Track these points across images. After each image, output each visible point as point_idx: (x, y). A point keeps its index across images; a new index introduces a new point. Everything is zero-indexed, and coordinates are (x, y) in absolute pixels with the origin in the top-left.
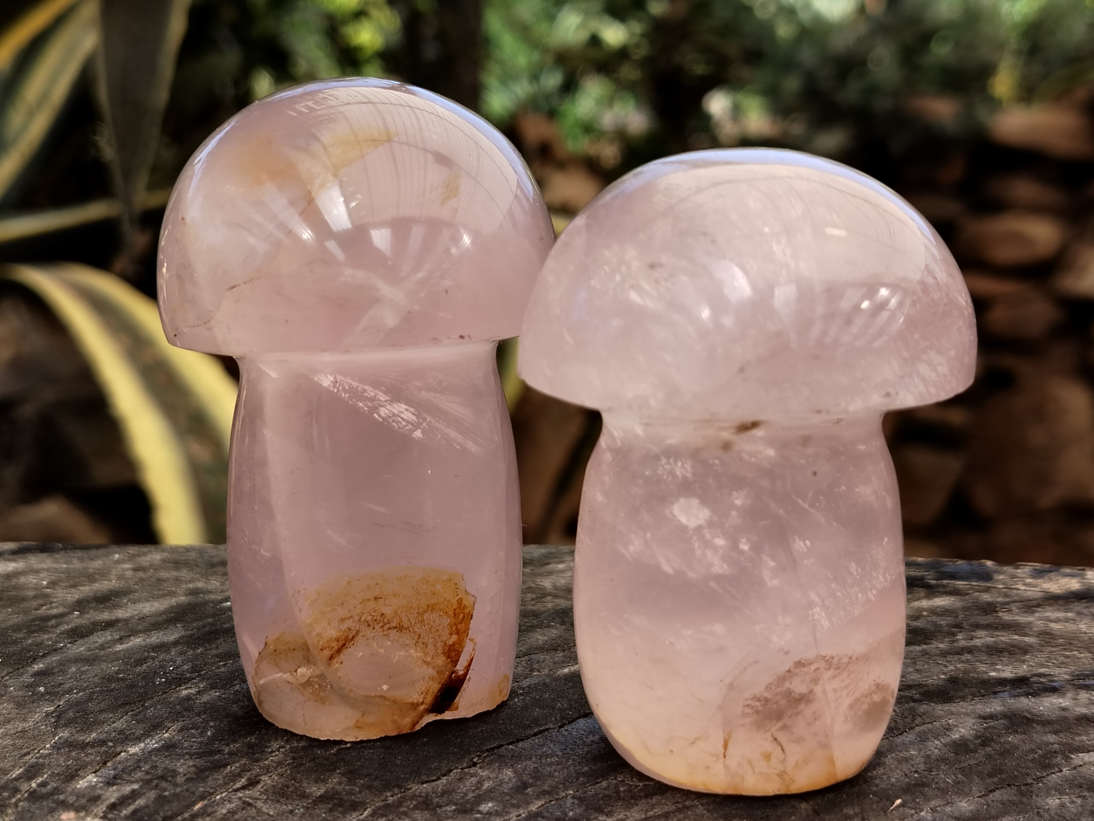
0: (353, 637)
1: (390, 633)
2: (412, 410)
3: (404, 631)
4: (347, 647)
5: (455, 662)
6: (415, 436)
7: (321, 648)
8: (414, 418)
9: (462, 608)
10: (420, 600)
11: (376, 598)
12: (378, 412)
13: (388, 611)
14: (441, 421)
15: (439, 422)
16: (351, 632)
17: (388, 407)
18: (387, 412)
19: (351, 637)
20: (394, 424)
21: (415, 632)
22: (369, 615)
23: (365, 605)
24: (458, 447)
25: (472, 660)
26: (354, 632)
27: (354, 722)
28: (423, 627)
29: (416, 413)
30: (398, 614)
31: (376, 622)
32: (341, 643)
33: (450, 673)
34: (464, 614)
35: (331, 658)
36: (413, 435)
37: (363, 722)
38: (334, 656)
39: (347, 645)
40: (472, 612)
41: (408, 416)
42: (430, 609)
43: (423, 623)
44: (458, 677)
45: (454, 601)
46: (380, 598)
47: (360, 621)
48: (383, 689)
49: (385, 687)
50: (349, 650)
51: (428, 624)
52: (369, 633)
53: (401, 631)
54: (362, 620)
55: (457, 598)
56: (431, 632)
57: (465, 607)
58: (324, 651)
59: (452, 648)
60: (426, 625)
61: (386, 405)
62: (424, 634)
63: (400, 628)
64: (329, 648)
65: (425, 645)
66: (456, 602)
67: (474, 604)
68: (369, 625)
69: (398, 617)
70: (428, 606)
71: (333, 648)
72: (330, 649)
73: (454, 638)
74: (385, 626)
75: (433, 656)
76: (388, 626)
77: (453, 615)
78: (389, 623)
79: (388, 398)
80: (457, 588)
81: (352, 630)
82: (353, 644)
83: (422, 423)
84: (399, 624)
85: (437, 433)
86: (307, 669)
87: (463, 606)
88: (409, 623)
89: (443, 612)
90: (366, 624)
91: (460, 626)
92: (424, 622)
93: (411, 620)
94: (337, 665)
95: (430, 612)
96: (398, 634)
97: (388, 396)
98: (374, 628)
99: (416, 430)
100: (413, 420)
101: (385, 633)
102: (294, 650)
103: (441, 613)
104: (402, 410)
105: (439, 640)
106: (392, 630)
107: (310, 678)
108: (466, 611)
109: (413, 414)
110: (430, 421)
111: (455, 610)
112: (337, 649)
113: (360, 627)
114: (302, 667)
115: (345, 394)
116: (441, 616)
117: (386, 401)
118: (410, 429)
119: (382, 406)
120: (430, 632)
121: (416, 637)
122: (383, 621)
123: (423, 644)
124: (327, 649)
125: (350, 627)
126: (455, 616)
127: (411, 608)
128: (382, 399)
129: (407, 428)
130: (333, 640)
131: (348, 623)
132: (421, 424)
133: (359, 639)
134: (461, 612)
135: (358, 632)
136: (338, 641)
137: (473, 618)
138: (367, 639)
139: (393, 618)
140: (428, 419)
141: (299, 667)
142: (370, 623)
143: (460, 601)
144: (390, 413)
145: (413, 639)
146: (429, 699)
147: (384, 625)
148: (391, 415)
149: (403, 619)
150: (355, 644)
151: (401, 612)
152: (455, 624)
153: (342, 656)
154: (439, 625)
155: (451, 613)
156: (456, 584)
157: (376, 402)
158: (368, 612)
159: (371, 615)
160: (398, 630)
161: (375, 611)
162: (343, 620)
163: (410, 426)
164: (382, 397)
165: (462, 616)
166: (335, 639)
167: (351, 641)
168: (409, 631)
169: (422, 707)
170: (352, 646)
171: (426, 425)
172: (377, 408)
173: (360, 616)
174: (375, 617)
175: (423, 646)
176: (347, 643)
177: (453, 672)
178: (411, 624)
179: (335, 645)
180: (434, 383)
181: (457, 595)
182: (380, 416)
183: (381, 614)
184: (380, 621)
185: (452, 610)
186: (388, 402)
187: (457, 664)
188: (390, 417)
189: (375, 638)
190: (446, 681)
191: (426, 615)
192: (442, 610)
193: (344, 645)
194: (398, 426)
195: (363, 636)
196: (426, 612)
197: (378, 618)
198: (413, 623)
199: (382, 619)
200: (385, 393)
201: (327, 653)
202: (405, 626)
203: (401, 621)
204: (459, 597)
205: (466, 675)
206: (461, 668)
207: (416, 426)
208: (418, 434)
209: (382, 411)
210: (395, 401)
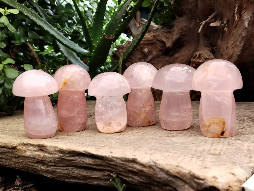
5: (223, 129)
13: (215, 122)
20: (217, 100)
23: (212, 121)
24: (224, 103)
25: (226, 129)
35: (208, 127)
41: (219, 99)
45: (223, 121)
46: (214, 120)
49: (215, 131)
52: (213, 124)
56: (220, 125)
63: (216, 124)
67: (226, 122)
73: (223, 126)
75: (221, 128)
85: (222, 101)
102: (204, 126)
114: (205, 128)
115: (211, 96)
116: (221, 123)
121: (218, 125)
127: (218, 122)
137: (226, 124)
143: (224, 122)
146: (220, 133)
153: (210, 127)
156: (223, 119)
162: (210, 122)
164: (216, 96)
165: (224, 124)
175: (219, 127)
176: (210, 125)
190: (222, 131)
201: (208, 126)
205: (225, 131)
206: (224, 130)
207: (219, 100)
208: (219, 101)
209: (215, 98)
210: (217, 97)
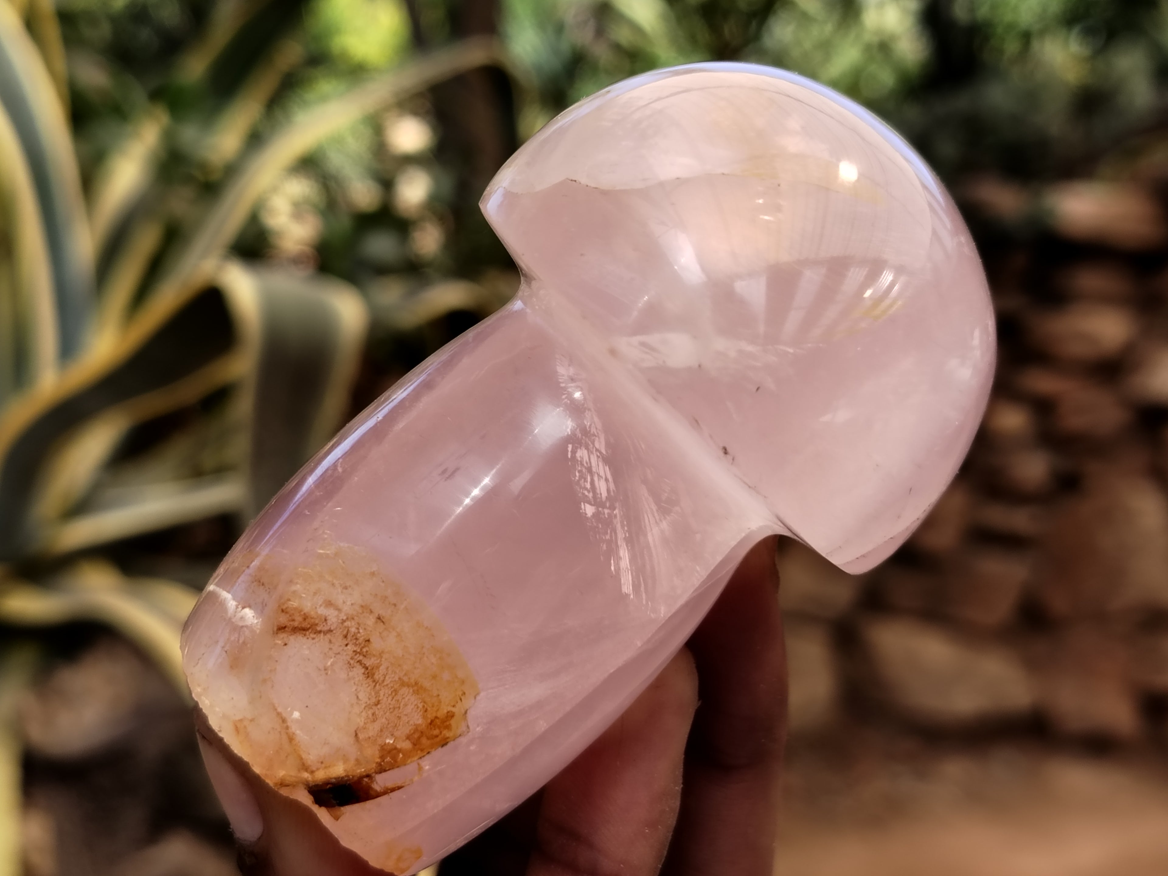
0: (320, 632)
1: (356, 667)
2: (612, 486)
3: (370, 680)
4: (305, 635)
5: (381, 770)
6: (583, 507)
7: (284, 607)
8: (604, 494)
9: (445, 724)
10: (415, 668)
11: (379, 618)
12: (577, 448)
13: (377, 644)
14: (626, 528)
15: (623, 526)
16: (324, 624)
17: (592, 456)
18: (586, 458)
19: (319, 629)
20: (577, 474)
21: (377, 693)
22: (356, 626)
23: (363, 612)
24: (613, 568)
25: (399, 788)
26: (326, 628)
27: (237, 718)
28: (390, 698)
29: (612, 494)
30: (381, 657)
31: (355, 641)
32: (305, 625)
33: (364, 774)
34: (441, 732)
35: (282, 629)
36: (582, 504)
37: (245, 727)
38: (287, 629)
39: (307, 633)
40: (450, 741)
41: (602, 488)
42: (416, 688)
43: (393, 694)
44: (369, 788)
45: (444, 710)
46: (383, 622)
47: (342, 623)
48: (292, 714)
49: (296, 715)
50: (304, 640)
51: (398, 701)
52: (339, 641)
53: (368, 677)
54: (346, 624)
55: (450, 709)
56: (391, 712)
57: (448, 727)
58: (283, 614)
59: (394, 751)
60: (395, 698)
61: (592, 453)
62: (384, 706)
63: (369, 673)
64: (290, 616)
65: (374, 718)
66: (445, 711)
67: (460, 735)
68: (346, 637)
69: (378, 661)
70: (416, 684)
71: (293, 620)
72: (290, 618)
73: (406, 745)
74: (358, 655)
75: (369, 738)
76: (361, 658)
77: (429, 721)
78: (365, 656)
79: (604, 452)
80: (461, 699)
81: (327, 624)
82: (313, 639)
83: (606, 508)
84: (373, 669)
85: (609, 531)
86: (253, 617)
87: (448, 723)
88: (382, 679)
89: (424, 706)
90: (345, 632)
91: (424, 740)
92: (396, 695)
93: (387, 678)
94: (280, 642)
95: (411, 691)
96: (362, 677)
97: (606, 451)
98: (347, 645)
99: (591, 504)
100: (601, 494)
101: (352, 662)
102: (263, 584)
103: (421, 705)
104: (602, 473)
105: (391, 729)
106: (360, 667)
107: (247, 626)
108: (446, 733)
109: (608, 491)
110: (616, 516)
111: (436, 717)
112: (296, 625)
113: (336, 628)
114: (252, 609)
115: (566, 398)
116: (418, 708)
117: (597, 450)
118: (586, 496)
119: (587, 448)
120: (391, 710)
121: (374, 700)
122: (363, 647)
123: (373, 714)
124: (288, 616)
125: (328, 618)
126: (431, 724)
127: (399, 666)
128: (597, 445)
129: (586, 493)
130: (302, 613)
131: (332, 615)
132: (604, 507)
133: (322, 640)
134: (439, 728)
135: (330, 631)
136: (305, 619)
137: (445, 748)
138: (330, 649)
139: (374, 656)
140: (616, 512)
141: (250, 607)
142: (349, 637)
143: (450, 715)
144: (587, 463)
145: (369, 699)
146: (321, 775)
147: (359, 652)
148: (585, 465)
149: (381, 668)
150: (316, 640)
151: (386, 659)
152: (422, 732)
153: (292, 638)
154: (406, 715)
155: (430, 716)
156: (464, 693)
157: (587, 440)
158: (358, 624)
159: (358, 629)
160: (366, 673)
161: (365, 629)
162: (329, 604)
163: (591, 495)
164: (600, 444)
165: (436, 732)
166: (305, 614)
167: (315, 633)
168: (375, 686)
169: (306, 775)
170: (310, 639)
171: (608, 513)
172: (580, 444)
173: (347, 619)
174: (359, 635)
175: (370, 716)
176: (310, 631)
177: (368, 776)
178: (383, 681)
179: (298, 621)
180: (666, 495)
181: (454, 706)
182: (574, 452)
183: (367, 639)
184: (360, 644)
185: (434, 715)
186: (599, 454)
187: (380, 773)
188: (582, 465)
189: (338, 656)
190: (353, 777)
191: (405, 690)
192: (425, 702)
193: (304, 629)
194: (579, 481)
195: (330, 642)
196: (408, 686)
197: (361, 640)
198: (385, 683)
199: (362, 645)
200: (608, 445)
201: (283, 619)
202: (376, 677)
203: (378, 667)
204: (453, 709)
205: (378, 795)
206: (380, 782)
207: (597, 502)
208: (589, 510)
209: (582, 453)
210: (607, 460)
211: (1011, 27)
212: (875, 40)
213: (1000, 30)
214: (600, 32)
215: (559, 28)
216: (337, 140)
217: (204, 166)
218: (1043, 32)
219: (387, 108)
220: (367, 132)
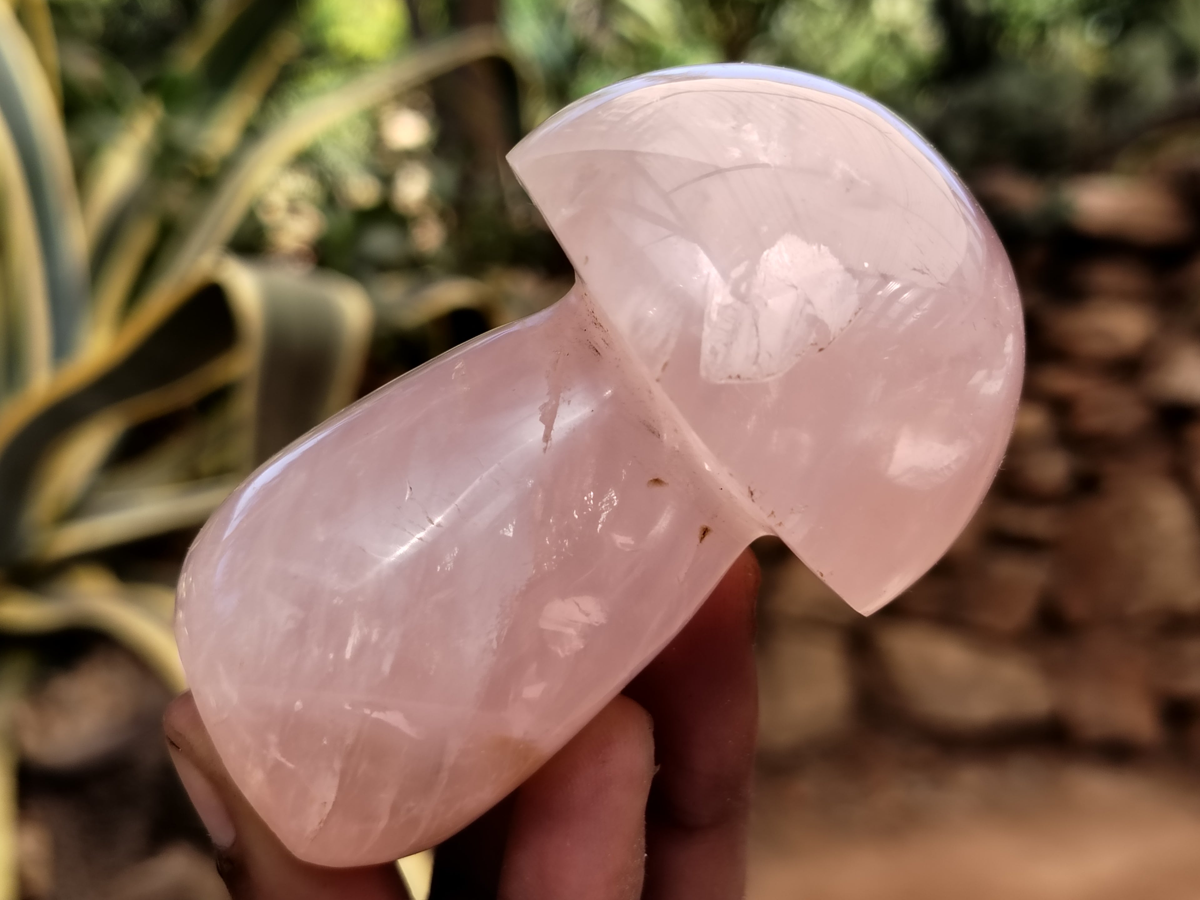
211: (1026, 17)
212: (886, 30)
213: (1013, 21)
214: (603, 22)
215: (561, 19)
216: (333, 134)
217: (199, 161)
218: (1058, 23)
219: (385, 103)
220: (364, 127)
